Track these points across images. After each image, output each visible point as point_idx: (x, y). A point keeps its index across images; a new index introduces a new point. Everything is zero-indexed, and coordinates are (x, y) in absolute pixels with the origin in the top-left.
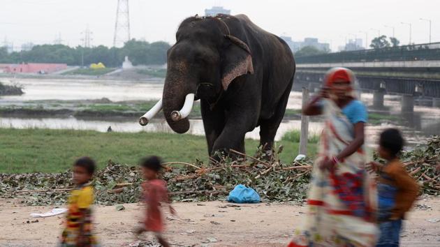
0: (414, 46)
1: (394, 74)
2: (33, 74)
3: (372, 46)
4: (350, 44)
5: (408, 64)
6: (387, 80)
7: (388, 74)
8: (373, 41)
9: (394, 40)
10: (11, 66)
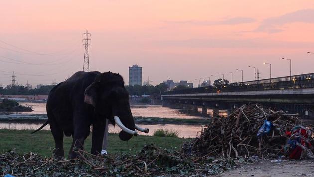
0: (236, 83)
1: (223, 99)
2: (42, 101)
3: (214, 84)
4: (204, 83)
5: (230, 94)
6: (219, 102)
7: (220, 99)
8: (215, 82)
9: (226, 81)
10: (29, 96)
